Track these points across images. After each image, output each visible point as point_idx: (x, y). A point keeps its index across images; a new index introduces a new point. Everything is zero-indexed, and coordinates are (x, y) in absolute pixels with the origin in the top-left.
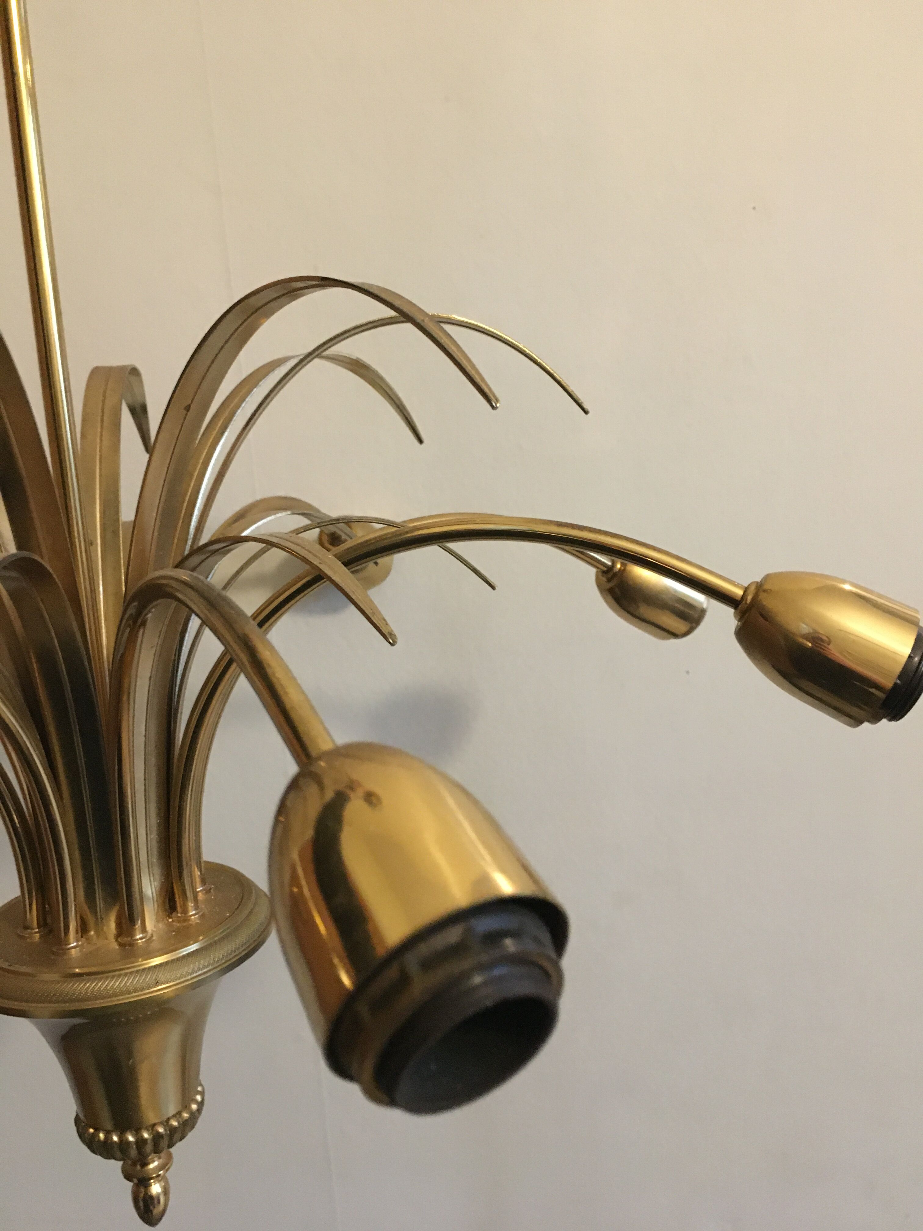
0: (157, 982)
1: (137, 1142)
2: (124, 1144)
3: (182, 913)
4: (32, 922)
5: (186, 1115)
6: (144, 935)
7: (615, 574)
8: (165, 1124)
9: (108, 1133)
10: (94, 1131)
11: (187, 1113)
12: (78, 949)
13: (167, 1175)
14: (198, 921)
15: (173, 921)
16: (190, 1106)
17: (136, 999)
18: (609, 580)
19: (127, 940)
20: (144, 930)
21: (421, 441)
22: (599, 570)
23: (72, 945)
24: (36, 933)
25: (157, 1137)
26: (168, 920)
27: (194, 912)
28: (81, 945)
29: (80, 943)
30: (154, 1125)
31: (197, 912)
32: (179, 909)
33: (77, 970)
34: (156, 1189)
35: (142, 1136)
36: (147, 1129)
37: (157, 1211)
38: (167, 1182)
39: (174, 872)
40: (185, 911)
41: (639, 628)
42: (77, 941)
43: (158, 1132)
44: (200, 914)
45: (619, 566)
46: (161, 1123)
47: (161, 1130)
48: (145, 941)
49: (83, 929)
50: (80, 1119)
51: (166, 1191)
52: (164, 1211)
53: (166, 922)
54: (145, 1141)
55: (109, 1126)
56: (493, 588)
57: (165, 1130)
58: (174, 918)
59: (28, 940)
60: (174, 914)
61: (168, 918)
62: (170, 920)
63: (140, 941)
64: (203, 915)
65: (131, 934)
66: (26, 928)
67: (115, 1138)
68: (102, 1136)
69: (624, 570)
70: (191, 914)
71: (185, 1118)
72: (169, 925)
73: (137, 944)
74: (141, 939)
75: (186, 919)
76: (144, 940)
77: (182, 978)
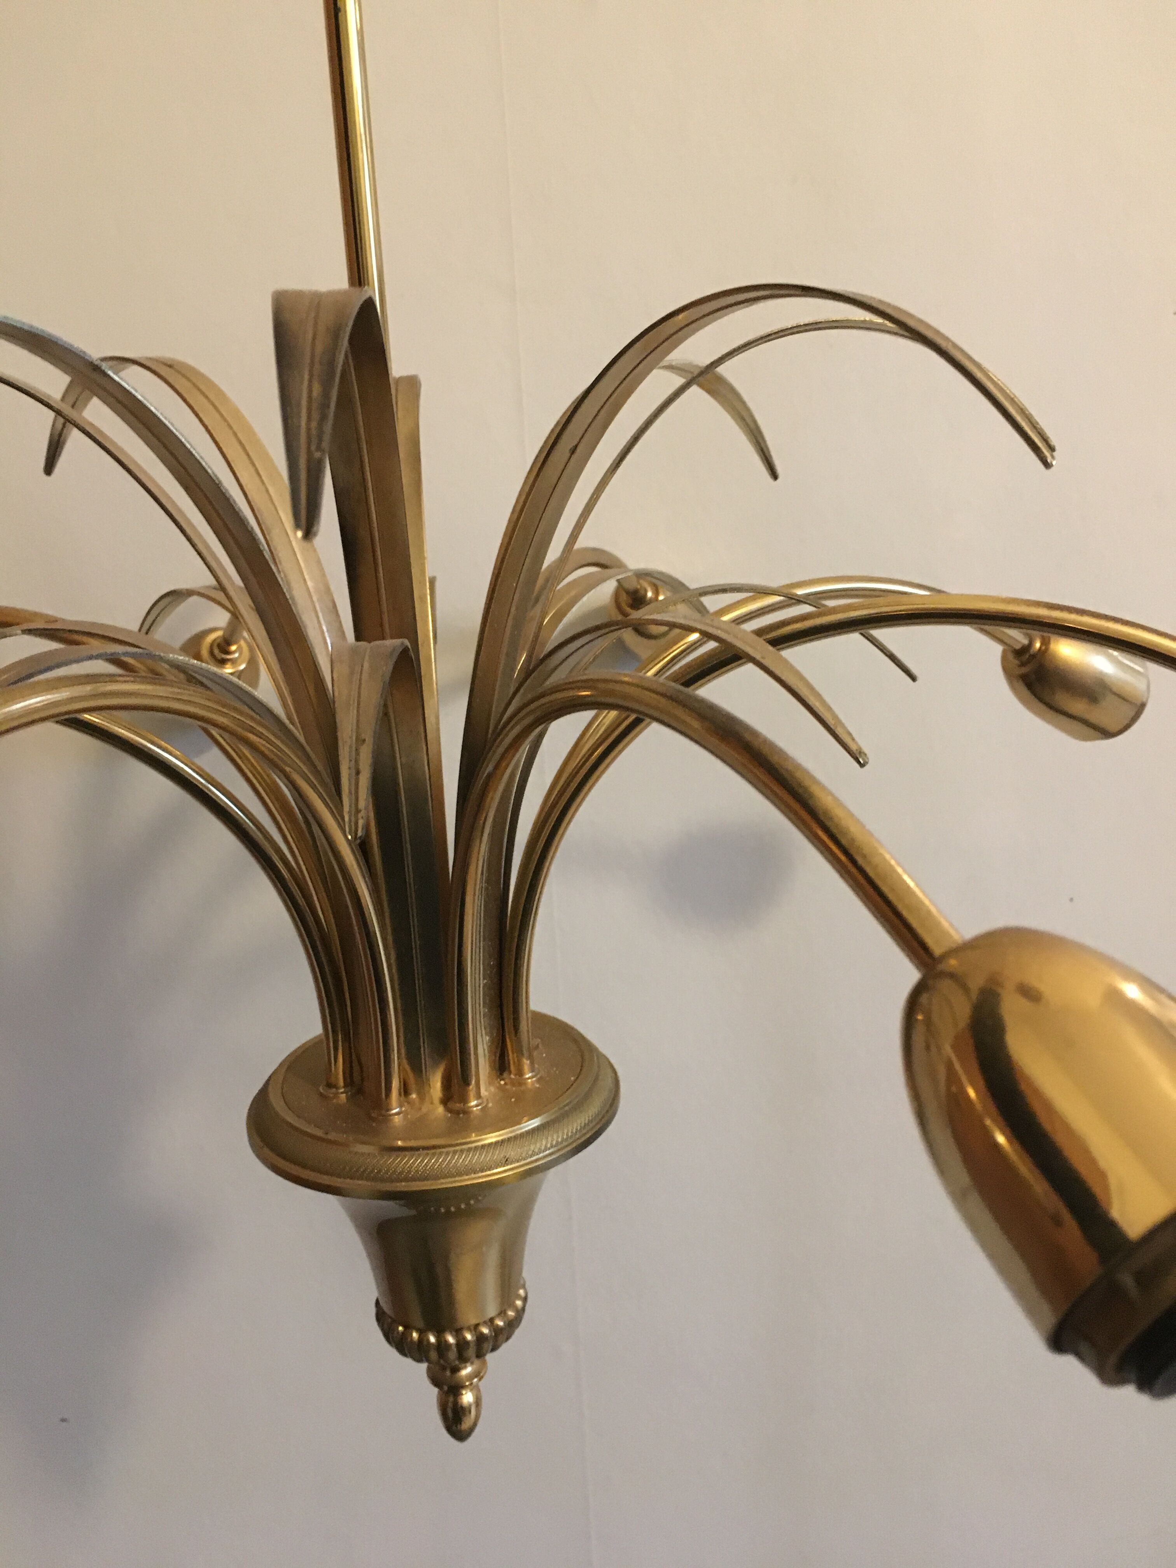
0: (507, 1160)
1: (458, 1345)
2: (442, 1346)
3: (515, 1075)
4: (337, 1078)
5: (511, 1313)
6: (480, 1101)
7: (1033, 656)
8: (489, 1324)
9: (421, 1332)
10: (405, 1330)
11: (513, 1311)
12: (401, 1115)
13: (480, 1384)
14: (538, 1086)
15: (505, 1084)
16: (514, 1302)
17: (484, 1180)
18: (1023, 664)
19: (458, 1106)
20: (478, 1096)
21: (774, 476)
22: (1006, 647)
23: (394, 1111)
24: (342, 1093)
25: (481, 1339)
26: (499, 1083)
27: (530, 1075)
28: (406, 1111)
29: (403, 1109)
30: (477, 1326)
31: (534, 1073)
32: (512, 1068)
33: (400, 1143)
34: (467, 1398)
35: (464, 1338)
36: (469, 1329)
37: (466, 1425)
38: (479, 1390)
39: (508, 1025)
40: (520, 1073)
41: (1049, 722)
42: (401, 1106)
43: (482, 1334)
44: (538, 1076)
45: (1038, 645)
46: (485, 1323)
47: (485, 1331)
48: (482, 1108)
49: (405, 1091)
50: (384, 1313)
51: (478, 1402)
52: (475, 1424)
53: (498, 1085)
54: (467, 1343)
55: (420, 1324)
56: (913, 678)
57: (490, 1330)
58: (507, 1081)
59: (335, 1101)
60: (505, 1075)
61: (499, 1080)
62: (502, 1082)
63: (475, 1109)
64: (541, 1078)
65: (464, 1099)
66: (330, 1085)
67: (432, 1339)
68: (415, 1335)
69: (1047, 649)
70: (527, 1076)
71: (510, 1318)
72: (501, 1088)
73: (472, 1111)
74: (477, 1106)
75: (521, 1083)
76: (480, 1107)
77: (534, 1156)
